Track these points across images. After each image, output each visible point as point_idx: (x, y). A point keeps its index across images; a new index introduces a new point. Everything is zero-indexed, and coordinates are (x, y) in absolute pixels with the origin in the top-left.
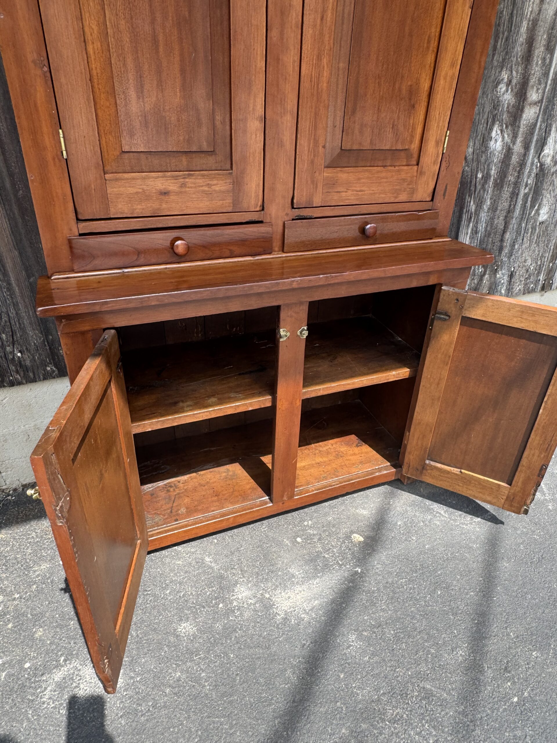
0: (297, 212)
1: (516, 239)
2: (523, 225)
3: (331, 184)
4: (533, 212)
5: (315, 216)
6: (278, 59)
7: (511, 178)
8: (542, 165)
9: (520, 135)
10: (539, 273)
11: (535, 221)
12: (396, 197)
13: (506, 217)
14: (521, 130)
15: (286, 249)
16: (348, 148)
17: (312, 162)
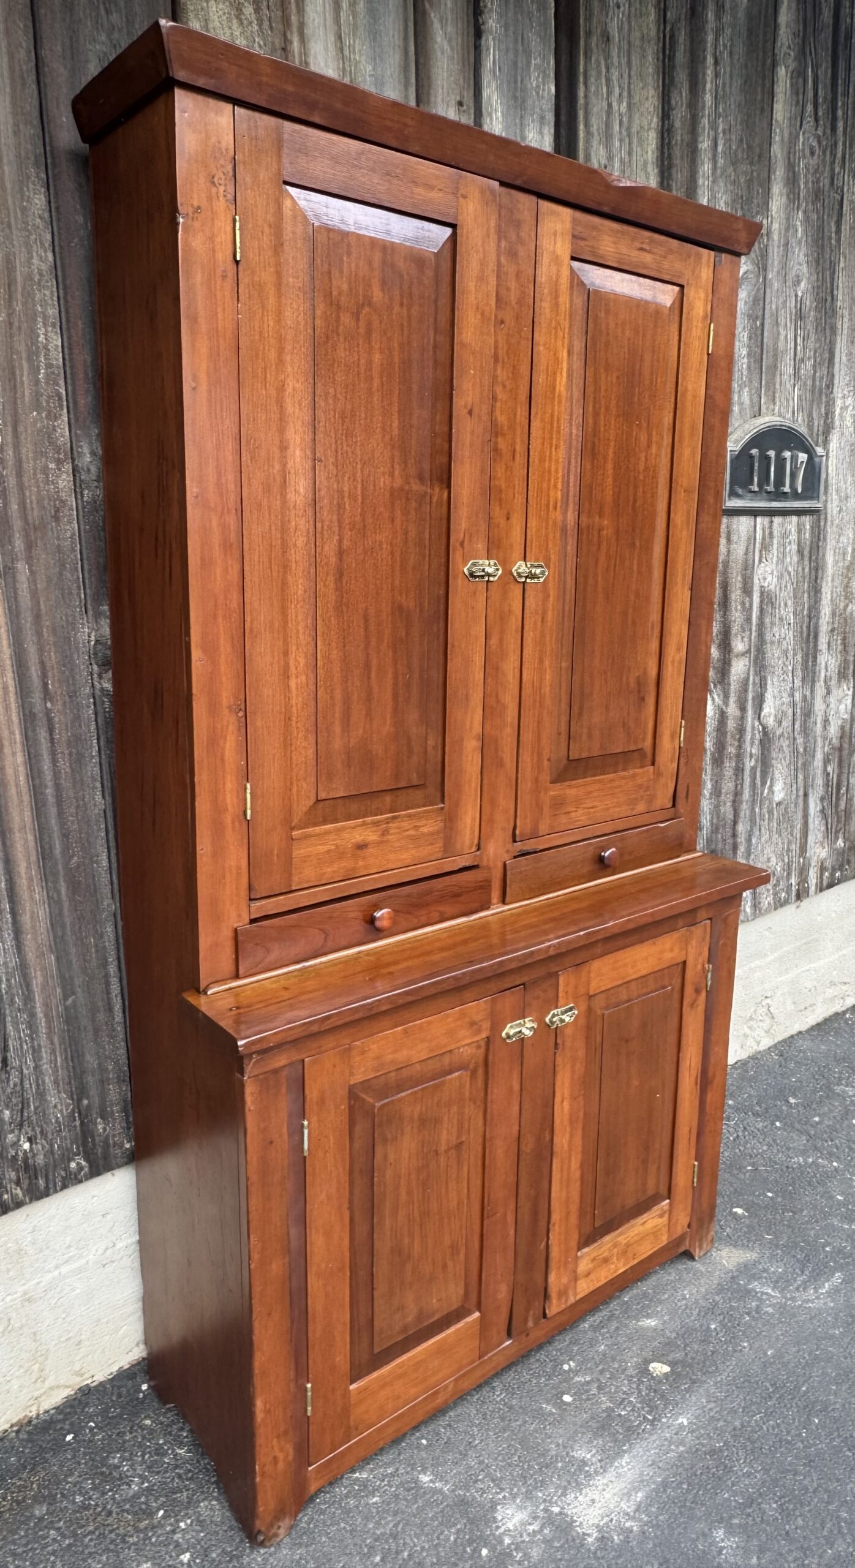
0: (519, 846)
1: (752, 830)
2: (757, 810)
3: (558, 804)
4: (766, 791)
5: (541, 847)
6: (497, 669)
7: (731, 750)
8: (764, 728)
9: (732, 694)
10: (789, 875)
11: (770, 803)
12: (633, 809)
13: (734, 801)
14: (732, 687)
15: (508, 899)
16: (576, 757)
17: (536, 780)
